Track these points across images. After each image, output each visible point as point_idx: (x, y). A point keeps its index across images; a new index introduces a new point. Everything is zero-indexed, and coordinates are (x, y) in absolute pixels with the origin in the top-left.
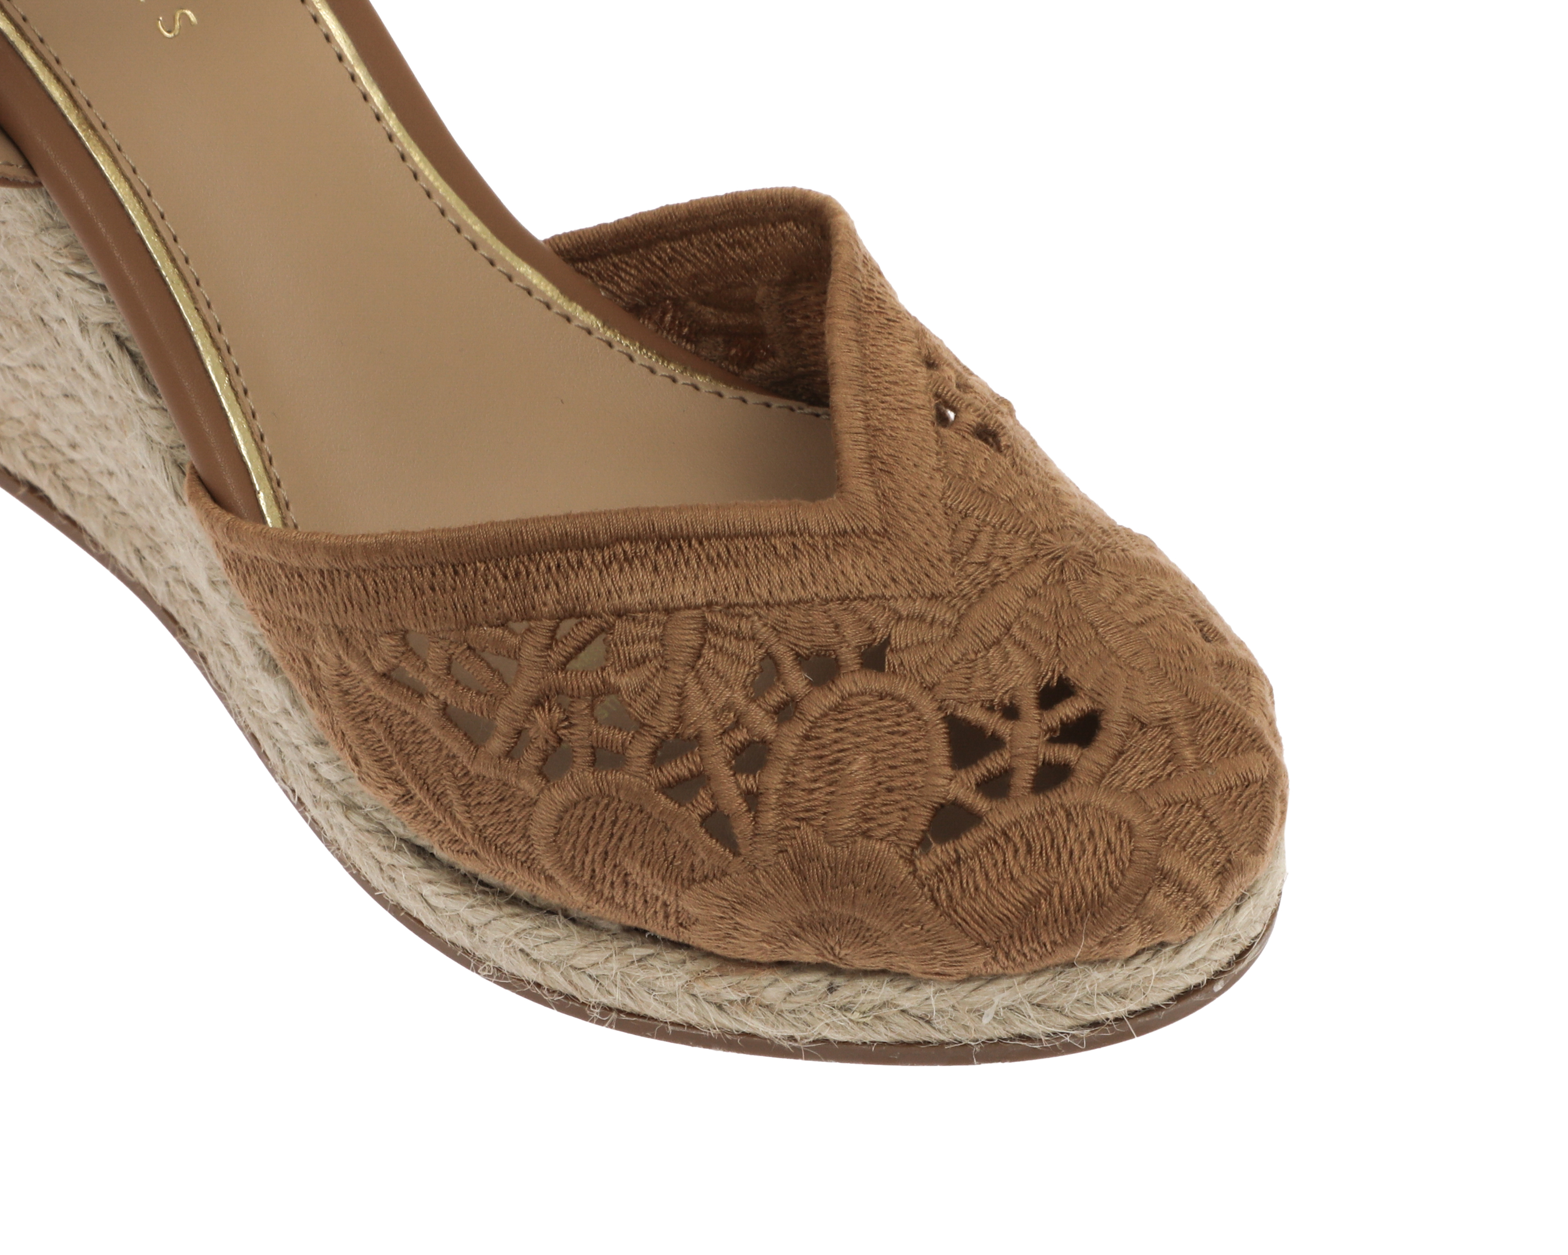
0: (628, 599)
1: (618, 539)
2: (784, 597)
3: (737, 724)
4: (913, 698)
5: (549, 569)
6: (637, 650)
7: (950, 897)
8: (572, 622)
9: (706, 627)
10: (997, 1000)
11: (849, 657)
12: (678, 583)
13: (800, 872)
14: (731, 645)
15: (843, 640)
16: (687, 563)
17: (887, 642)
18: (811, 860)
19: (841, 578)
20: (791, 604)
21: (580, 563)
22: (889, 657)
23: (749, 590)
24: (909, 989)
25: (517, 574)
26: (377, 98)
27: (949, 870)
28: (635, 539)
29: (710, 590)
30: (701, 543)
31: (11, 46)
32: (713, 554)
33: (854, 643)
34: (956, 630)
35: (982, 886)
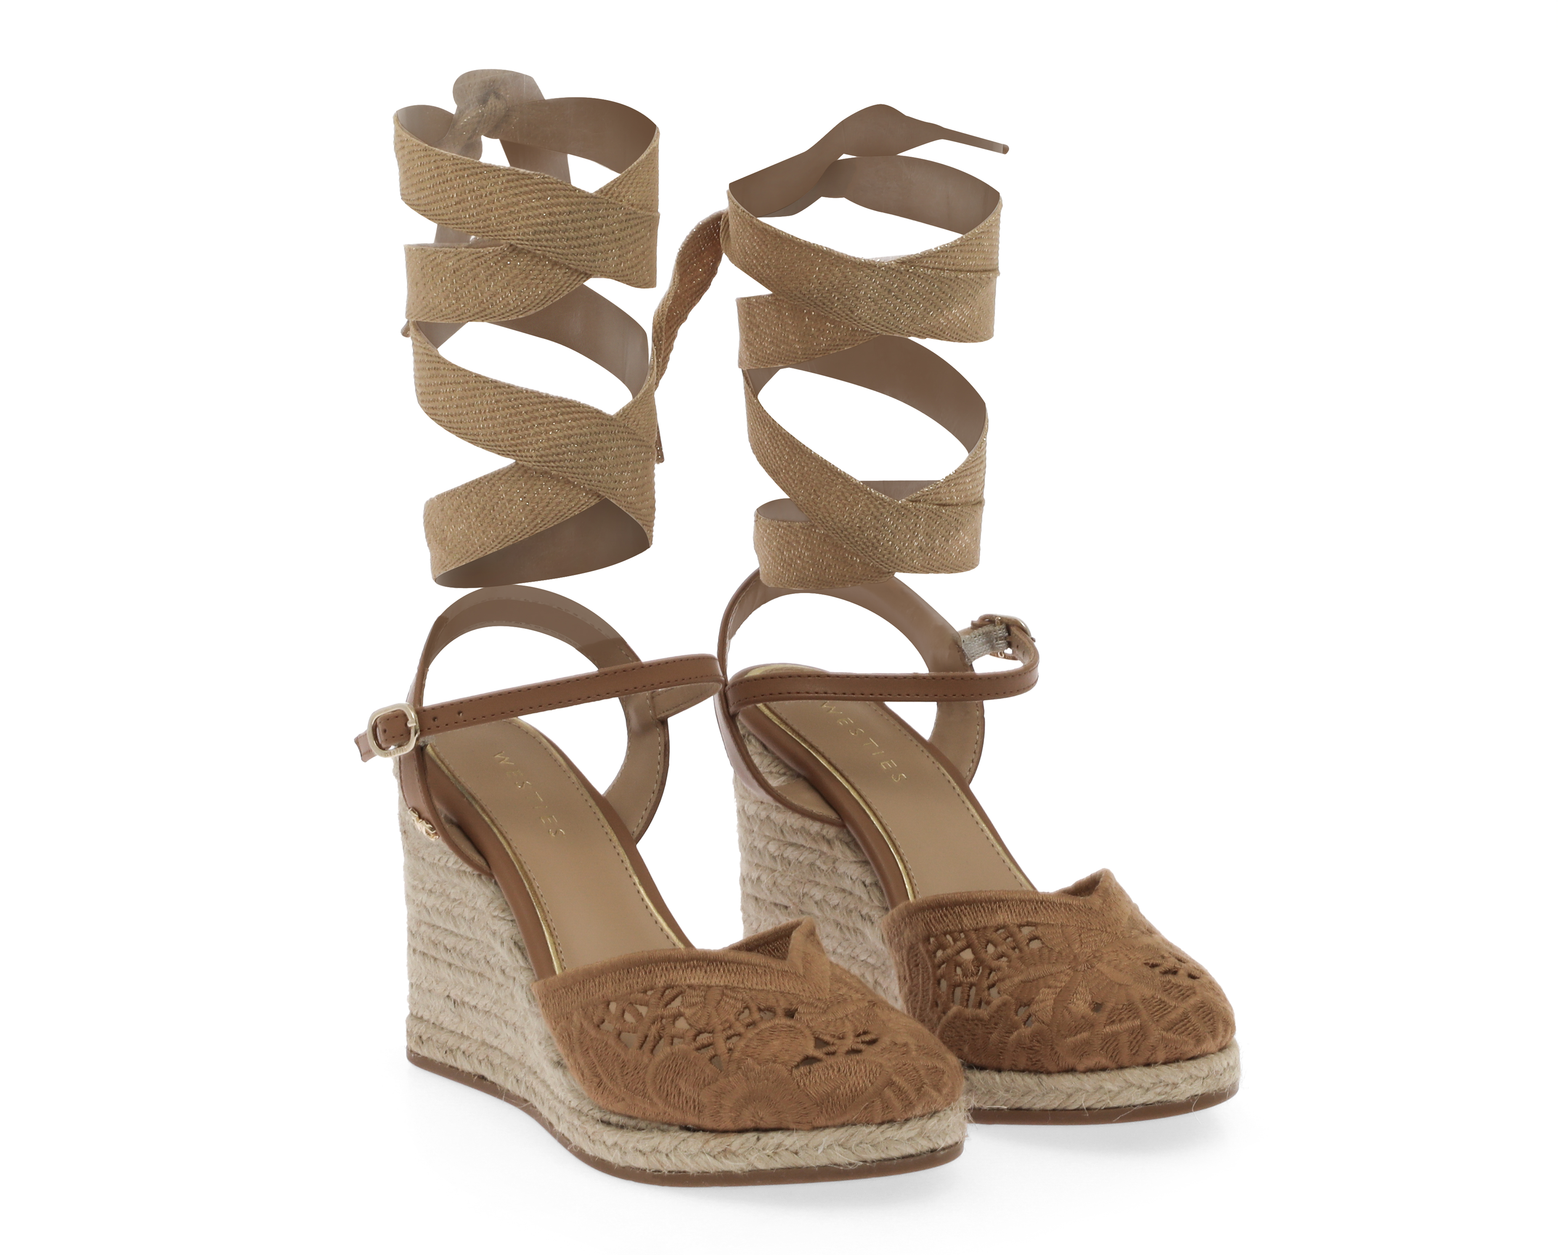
0: (692, 981)
1: (692, 959)
2: (757, 988)
3: (730, 1027)
4: (802, 1029)
5: (662, 969)
6: (694, 1000)
7: (804, 1084)
8: (670, 990)
9: (723, 994)
10: (824, 1140)
11: (780, 1012)
12: (714, 977)
13: (746, 1076)
14: (732, 1002)
15: (779, 1006)
16: (719, 970)
17: (797, 1010)
18: (751, 1071)
19: (782, 985)
20: (759, 990)
21: (675, 967)
22: (796, 1015)
23: (743, 982)
24: (789, 1136)
25: (650, 971)
26: (637, 880)
27: (806, 1075)
28: (698, 960)
29: (727, 981)
30: (726, 964)
31: (489, 826)
32: (731, 969)
33: (783, 1007)
34: (825, 1011)
35: (818, 1081)
